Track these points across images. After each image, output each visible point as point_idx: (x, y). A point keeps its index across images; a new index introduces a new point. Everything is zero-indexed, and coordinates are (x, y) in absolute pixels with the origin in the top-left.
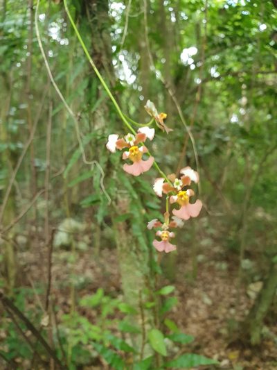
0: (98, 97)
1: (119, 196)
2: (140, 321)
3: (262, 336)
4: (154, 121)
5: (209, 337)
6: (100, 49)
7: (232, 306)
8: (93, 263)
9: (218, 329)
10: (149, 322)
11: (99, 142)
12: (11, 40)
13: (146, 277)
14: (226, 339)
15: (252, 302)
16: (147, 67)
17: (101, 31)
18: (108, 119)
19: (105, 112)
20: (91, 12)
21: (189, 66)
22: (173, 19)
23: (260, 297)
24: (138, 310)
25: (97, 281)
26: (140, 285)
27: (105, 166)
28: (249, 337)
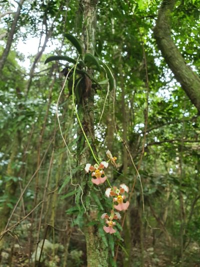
0: (84, 146)
1: (91, 209)
4: (110, 161)
6: (88, 120)
12: (27, 112)
16: (111, 134)
17: (89, 112)
19: (87, 155)
20: (84, 102)
21: (139, 134)
22: (130, 106)
27: (84, 188)
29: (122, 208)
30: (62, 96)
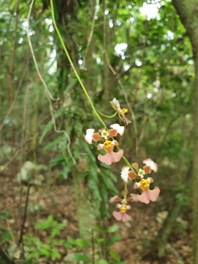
0: (67, 83)
1: (80, 158)
2: (91, 253)
3: (166, 251)
5: (129, 251)
6: (71, 47)
7: (145, 229)
8: (45, 195)
9: (135, 246)
10: (98, 253)
11: (66, 116)
13: (97, 219)
14: (141, 253)
15: (160, 226)
16: (91, 55)
17: (71, 34)
18: (74, 99)
19: (72, 94)
20: (65, 20)
21: (121, 56)
23: (166, 222)
24: (90, 244)
25: (47, 209)
26: (93, 225)
28: (157, 252)
29: (148, 197)
30: (32, 9)
